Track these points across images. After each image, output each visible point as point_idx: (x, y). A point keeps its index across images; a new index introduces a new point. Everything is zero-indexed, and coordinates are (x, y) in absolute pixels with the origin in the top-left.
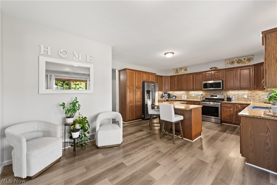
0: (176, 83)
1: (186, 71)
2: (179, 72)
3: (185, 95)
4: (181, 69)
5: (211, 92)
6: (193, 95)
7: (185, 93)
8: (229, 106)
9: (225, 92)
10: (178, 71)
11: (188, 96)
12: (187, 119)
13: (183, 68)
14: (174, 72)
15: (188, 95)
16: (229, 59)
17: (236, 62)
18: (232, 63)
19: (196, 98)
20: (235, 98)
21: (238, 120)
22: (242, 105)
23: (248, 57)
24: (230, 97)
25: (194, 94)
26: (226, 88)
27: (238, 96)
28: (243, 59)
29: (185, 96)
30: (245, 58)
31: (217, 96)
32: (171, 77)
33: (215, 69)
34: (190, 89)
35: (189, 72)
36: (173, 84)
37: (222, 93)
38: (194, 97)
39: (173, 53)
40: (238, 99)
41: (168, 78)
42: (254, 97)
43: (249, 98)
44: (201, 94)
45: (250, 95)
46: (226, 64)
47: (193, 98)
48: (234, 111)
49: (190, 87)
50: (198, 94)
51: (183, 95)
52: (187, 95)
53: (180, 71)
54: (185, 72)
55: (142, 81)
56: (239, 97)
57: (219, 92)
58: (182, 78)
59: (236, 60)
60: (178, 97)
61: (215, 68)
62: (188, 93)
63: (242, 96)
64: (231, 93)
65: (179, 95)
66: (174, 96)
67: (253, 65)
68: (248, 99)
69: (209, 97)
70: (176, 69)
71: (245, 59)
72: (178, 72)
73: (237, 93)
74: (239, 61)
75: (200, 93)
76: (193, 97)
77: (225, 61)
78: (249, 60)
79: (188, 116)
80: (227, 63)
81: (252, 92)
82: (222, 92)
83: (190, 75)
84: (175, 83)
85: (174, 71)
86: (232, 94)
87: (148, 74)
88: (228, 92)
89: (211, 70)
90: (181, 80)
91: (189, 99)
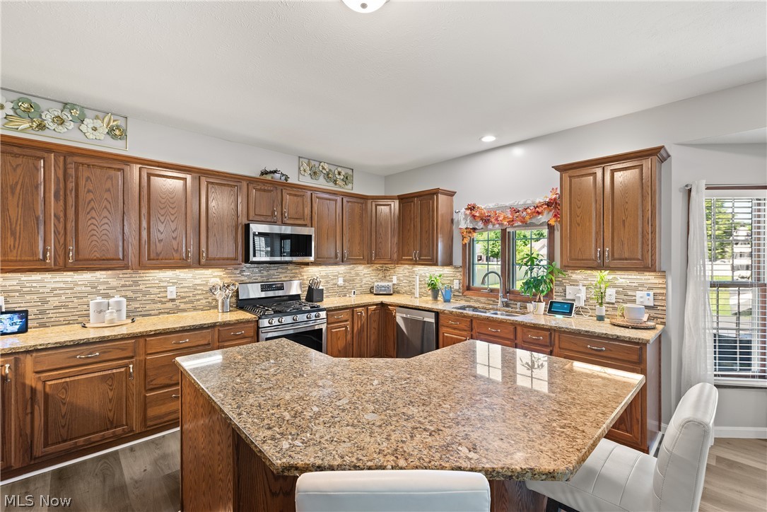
1: (120, 143)
2: (52, 125)
4: (75, 109)
6: (172, 292)
8: (344, 319)
9: (297, 271)
11: (136, 299)
13: (91, 113)
15: (135, 292)
16: (308, 160)
17: (322, 175)
18: (315, 173)
19: (189, 306)
22: (366, 308)
23: (345, 171)
24: (321, 288)
25: (175, 284)
28: (336, 172)
29: (117, 298)
30: (339, 169)
31: (281, 287)
33: (285, 178)
38: (177, 302)
40: (327, 289)
42: (353, 280)
46: (302, 172)
47: (170, 305)
49: (174, 243)
50: (198, 282)
51: (99, 300)
52: (130, 294)
53: (69, 125)
54: (110, 141)
56: (329, 285)
57: (280, 270)
59: (324, 169)
62: (136, 283)
63: (334, 281)
65: (54, 302)
68: (346, 288)
69: (256, 293)
71: (339, 173)
72: (44, 126)
74: (330, 176)
75: (214, 276)
76: (173, 300)
77: (298, 158)
78: (347, 179)
80: (305, 171)
81: (351, 269)
82: (292, 270)
90: (106, 195)
91: (143, 316)
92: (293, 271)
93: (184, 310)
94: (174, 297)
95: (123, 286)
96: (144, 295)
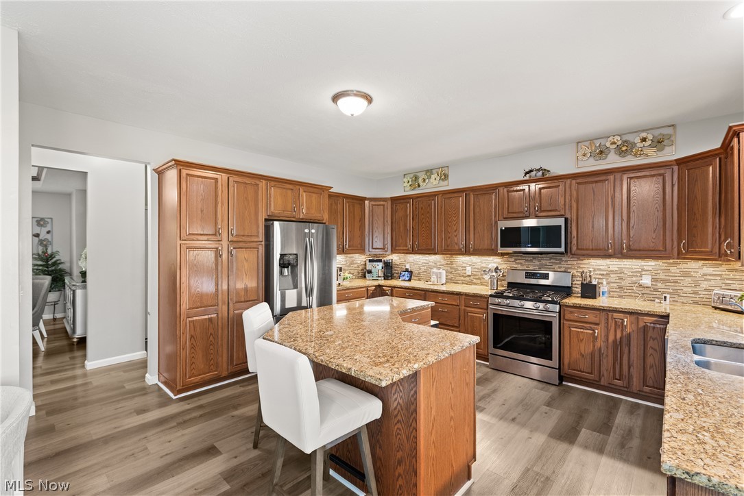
0: (410, 223)
1: (446, 183)
2: (421, 184)
3: (439, 268)
4: (429, 172)
5: (527, 261)
6: (469, 271)
7: (443, 262)
8: (590, 321)
9: (575, 263)
10: (420, 181)
11: (451, 273)
12: (399, 417)
13: (434, 171)
14: (406, 184)
15: (451, 268)
16: (591, 141)
17: (613, 152)
18: (601, 152)
19: (479, 281)
20: (608, 283)
21: (621, 375)
22: (635, 316)
23: (657, 132)
24: (594, 282)
25: (470, 265)
26: (578, 249)
27: (621, 279)
28: (637, 140)
29: (441, 271)
30: (644, 135)
31: (546, 277)
32: (395, 200)
33: (543, 173)
34: (457, 247)
35: (454, 183)
36: (402, 228)
37: (564, 266)
38: (472, 278)
39: (369, 99)
40: (620, 287)
41: (382, 207)
42: (676, 282)
43: (659, 285)
44: (495, 266)
45: (662, 276)
46: (580, 158)
47: (468, 279)
48: (607, 340)
49: (456, 239)
50: (484, 265)
51: (435, 270)
52: (449, 269)
53: (427, 181)
54: (442, 183)
55: (262, 216)
56: (623, 283)
57: (553, 261)
58: (430, 205)
59: (614, 143)
60: (419, 274)
61: (540, 173)
62: (451, 263)
63: (634, 279)
64: (595, 268)
65: (423, 270)
66: (407, 270)
67: (676, 160)
68: (656, 290)
69: (521, 279)
70: (412, 175)
71: (644, 140)
72: (419, 186)
73: (615, 268)
74: (624, 148)
75: (492, 262)
76: (469, 276)
77: (575, 145)
78: (659, 143)
79: (401, 402)
80: (584, 155)
81: (671, 265)
82: (566, 261)
83: (455, 195)
84: (405, 226)
85: (406, 180)
86: (600, 270)
87: (291, 187)
88: (586, 261)
89: (527, 177)
90: (428, 215)
91: (455, 283)
92: (569, 263)
93: (475, 284)
94: (470, 274)
95: (447, 264)
96: (455, 271)
